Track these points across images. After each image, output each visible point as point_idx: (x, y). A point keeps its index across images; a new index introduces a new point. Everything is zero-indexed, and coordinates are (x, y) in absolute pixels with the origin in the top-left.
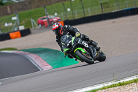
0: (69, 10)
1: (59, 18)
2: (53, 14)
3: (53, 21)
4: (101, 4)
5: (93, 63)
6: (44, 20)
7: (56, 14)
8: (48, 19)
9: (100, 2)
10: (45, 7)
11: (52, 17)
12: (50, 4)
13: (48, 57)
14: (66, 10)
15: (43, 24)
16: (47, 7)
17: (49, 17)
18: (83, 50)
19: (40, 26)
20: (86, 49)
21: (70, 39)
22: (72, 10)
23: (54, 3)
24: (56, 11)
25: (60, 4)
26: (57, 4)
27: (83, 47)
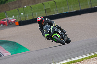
0: (22, 14)
1: (15, 19)
2: (12, 17)
3: (11, 22)
4: (45, 10)
5: (64, 44)
6: (5, 21)
7: (13, 17)
8: (8, 20)
9: (44, 8)
10: (5, 12)
11: (11, 19)
12: (9, 10)
13: (8, 47)
14: (20, 14)
15: (4, 24)
16: (7, 12)
17: (8, 19)
18: (58, 36)
19: (2, 25)
20: (60, 34)
21: (50, 28)
22: (24, 14)
23: (12, 9)
24: (13, 15)
25: (16, 10)
26: (14, 10)
27: (58, 33)
